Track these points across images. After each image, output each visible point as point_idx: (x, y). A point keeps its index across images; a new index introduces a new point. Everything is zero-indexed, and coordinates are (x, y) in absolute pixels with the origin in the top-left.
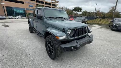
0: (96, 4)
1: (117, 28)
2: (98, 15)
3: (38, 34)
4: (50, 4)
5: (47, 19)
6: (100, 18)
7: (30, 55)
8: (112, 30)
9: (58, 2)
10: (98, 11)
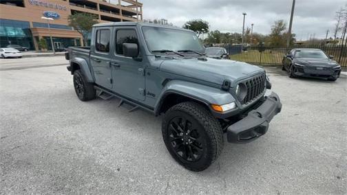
0: (244, 14)
1: (303, 72)
2: (249, 42)
3: (122, 104)
4: (115, 11)
5: (156, 57)
6: (253, 48)
7: (118, 170)
8: (293, 76)
9: (140, 5)
10: (248, 32)
